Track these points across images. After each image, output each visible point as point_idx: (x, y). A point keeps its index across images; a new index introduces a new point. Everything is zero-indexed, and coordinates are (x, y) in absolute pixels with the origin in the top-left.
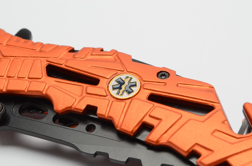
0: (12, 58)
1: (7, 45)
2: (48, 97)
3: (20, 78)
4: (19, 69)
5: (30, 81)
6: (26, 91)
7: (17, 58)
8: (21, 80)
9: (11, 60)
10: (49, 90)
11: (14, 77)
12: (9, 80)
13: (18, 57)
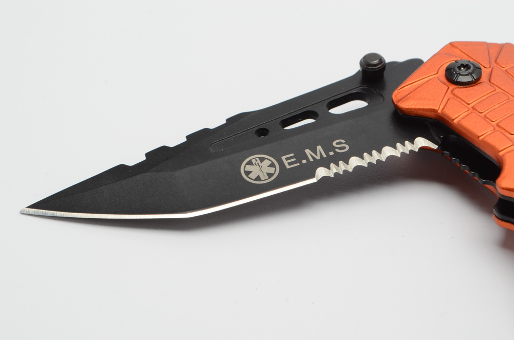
0: (498, 90)
1: (506, 71)
2: (502, 161)
3: (487, 118)
4: (495, 107)
5: (496, 129)
6: (481, 138)
7: (503, 93)
8: (486, 121)
9: (495, 90)
10: (508, 155)
11: (481, 113)
12: (472, 113)
13: (506, 93)
